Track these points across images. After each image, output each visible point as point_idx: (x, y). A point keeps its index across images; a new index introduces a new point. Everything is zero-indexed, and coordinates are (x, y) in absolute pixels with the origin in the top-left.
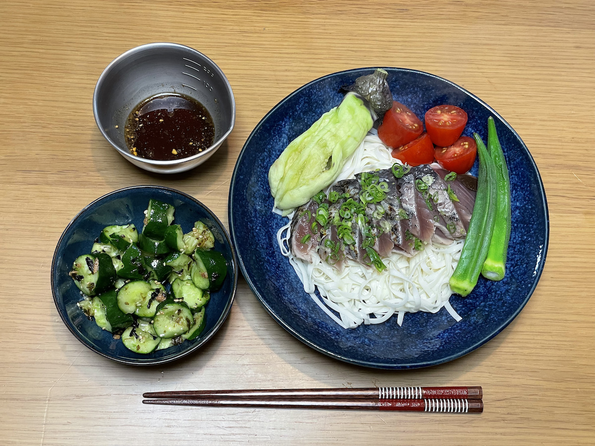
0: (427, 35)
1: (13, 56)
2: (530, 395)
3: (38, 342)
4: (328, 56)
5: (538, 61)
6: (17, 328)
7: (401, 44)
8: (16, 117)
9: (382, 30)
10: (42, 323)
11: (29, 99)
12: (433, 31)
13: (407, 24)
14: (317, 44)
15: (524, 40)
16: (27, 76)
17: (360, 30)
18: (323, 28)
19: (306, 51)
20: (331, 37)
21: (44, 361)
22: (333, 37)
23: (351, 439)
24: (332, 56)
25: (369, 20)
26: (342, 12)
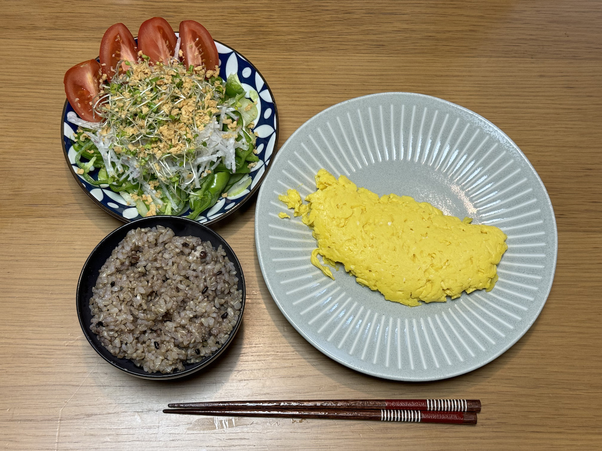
0: (402, 68)
1: (17, 96)
2: (506, 401)
3: (49, 365)
4: (311, 90)
5: (506, 90)
6: (29, 353)
7: (378, 77)
8: (22, 155)
9: (361, 64)
10: (53, 347)
11: (34, 137)
12: (408, 65)
13: (384, 58)
14: (302, 80)
15: (492, 71)
16: (31, 115)
17: (340, 66)
18: (306, 64)
19: (291, 86)
20: (313, 72)
21: (54, 383)
22: (316, 72)
23: (342, 446)
24: (315, 90)
25: (348, 56)
26: (323, 49)
